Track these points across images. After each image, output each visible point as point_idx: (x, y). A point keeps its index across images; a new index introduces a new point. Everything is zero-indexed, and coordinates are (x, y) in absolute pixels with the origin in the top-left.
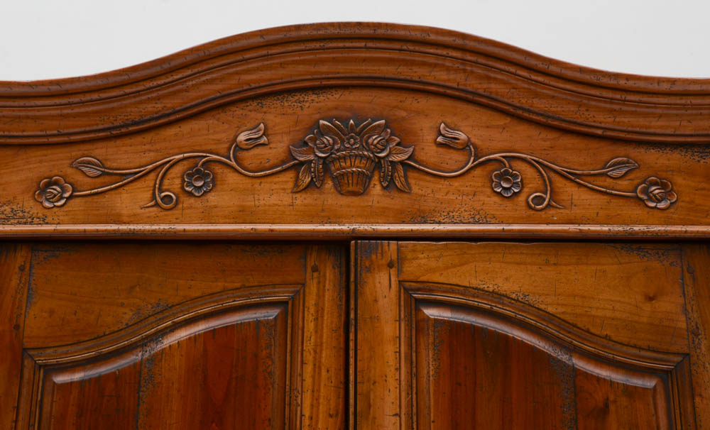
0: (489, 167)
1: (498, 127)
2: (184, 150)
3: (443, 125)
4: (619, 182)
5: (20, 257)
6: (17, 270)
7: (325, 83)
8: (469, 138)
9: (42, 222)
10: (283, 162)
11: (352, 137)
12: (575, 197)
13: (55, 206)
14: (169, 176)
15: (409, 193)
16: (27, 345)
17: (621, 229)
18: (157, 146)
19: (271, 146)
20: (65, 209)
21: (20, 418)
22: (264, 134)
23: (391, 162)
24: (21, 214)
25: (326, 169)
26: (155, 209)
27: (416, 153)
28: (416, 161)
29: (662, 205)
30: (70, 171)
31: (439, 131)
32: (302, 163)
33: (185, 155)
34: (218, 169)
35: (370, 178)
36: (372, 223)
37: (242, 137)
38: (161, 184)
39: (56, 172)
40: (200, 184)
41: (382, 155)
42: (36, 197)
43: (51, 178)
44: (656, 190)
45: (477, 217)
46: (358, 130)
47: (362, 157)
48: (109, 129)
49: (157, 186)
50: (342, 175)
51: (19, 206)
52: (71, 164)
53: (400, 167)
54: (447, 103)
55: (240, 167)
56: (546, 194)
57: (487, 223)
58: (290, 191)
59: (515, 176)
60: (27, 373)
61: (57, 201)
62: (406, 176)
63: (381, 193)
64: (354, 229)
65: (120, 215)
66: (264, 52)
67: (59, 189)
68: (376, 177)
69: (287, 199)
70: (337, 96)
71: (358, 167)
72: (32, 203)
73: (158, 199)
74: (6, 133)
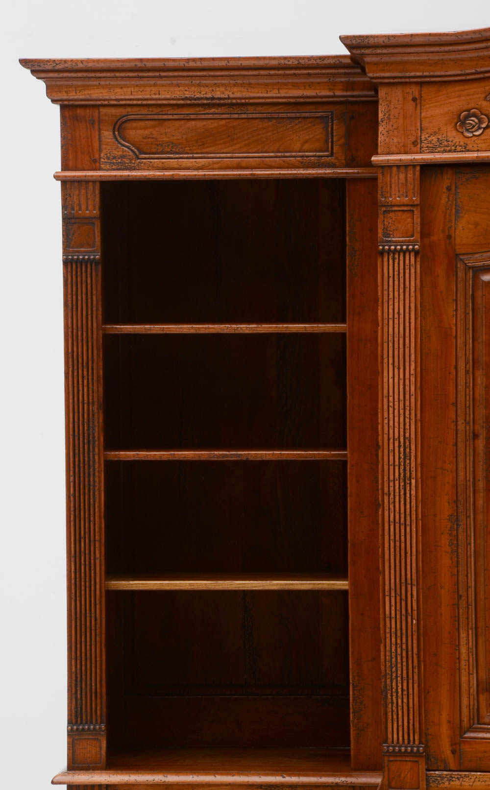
5: (446, 180)
6: (445, 190)
9: (463, 150)
13: (474, 135)
16: (458, 251)
20: (482, 137)
21: (459, 308)
24: (446, 143)
30: (485, 104)
39: (472, 105)
42: (458, 127)
43: (469, 110)
51: (443, 136)
52: (486, 98)
60: (461, 274)
61: (475, 131)
67: (476, 121)
72: (454, 133)
74: (432, 74)
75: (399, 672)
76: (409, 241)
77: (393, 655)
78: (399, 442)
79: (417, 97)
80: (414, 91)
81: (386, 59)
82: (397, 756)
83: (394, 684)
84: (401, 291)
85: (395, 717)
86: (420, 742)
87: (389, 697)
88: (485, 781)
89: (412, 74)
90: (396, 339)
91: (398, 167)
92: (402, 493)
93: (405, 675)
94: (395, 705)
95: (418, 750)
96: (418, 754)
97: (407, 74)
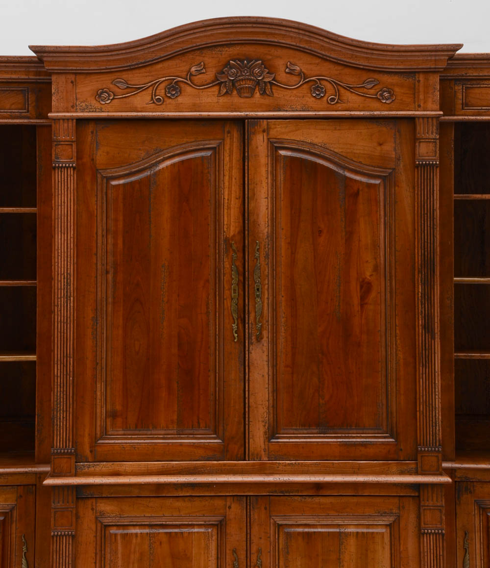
0: (311, 84)
1: (315, 64)
2: (165, 76)
3: (289, 63)
4: (370, 90)
5: (91, 127)
6: (90, 133)
7: (232, 42)
8: (301, 70)
9: (100, 111)
10: (213, 82)
11: (246, 70)
12: (349, 98)
13: (106, 103)
14: (159, 89)
15: (273, 97)
16: (98, 168)
17: (369, 113)
18: (153, 73)
19: (207, 73)
20: (110, 104)
21: (98, 199)
22: (204, 68)
23: (264, 82)
24: (90, 107)
25: (233, 85)
26: (153, 104)
27: (276, 77)
28: (276, 81)
29: (388, 102)
30: (111, 86)
31: (287, 66)
32: (222, 83)
33: (167, 78)
34: (182, 85)
35: (254, 89)
36: (255, 111)
37: (193, 69)
38: (155, 93)
39: (104, 86)
40: (174, 93)
41: (259, 78)
42: (97, 99)
43: (103, 89)
44: (386, 94)
45: (304, 108)
46: (248, 66)
47: (250, 80)
48: (129, 66)
49: (154, 94)
50: (241, 88)
51: (89, 103)
52: (112, 83)
53: (268, 85)
54: (291, 52)
55: (193, 84)
56: (336, 96)
57: (309, 111)
58: (216, 96)
59: (322, 88)
60: (99, 180)
61: (107, 101)
62: (271, 89)
63: (259, 96)
64: (247, 115)
65: (136, 107)
66: (203, 29)
67: (107, 95)
68: (257, 89)
69: (215, 99)
70: (238, 48)
71: (249, 84)
72: (95, 102)
73: (154, 100)
74: (82, 68)
75: (62, 408)
76: (70, 162)
77: (59, 398)
78: (64, 276)
79: (74, 80)
80: (72, 77)
81: (55, 59)
82: (59, 455)
83: (58, 414)
84: (66, 190)
85: (58, 433)
86: (72, 447)
87: (56, 422)
88: (108, 467)
89: (71, 68)
90: (63, 217)
91: (63, 119)
92: (65, 305)
93: (65, 409)
94: (59, 426)
95: (71, 451)
96: (71, 454)
97: (68, 68)
